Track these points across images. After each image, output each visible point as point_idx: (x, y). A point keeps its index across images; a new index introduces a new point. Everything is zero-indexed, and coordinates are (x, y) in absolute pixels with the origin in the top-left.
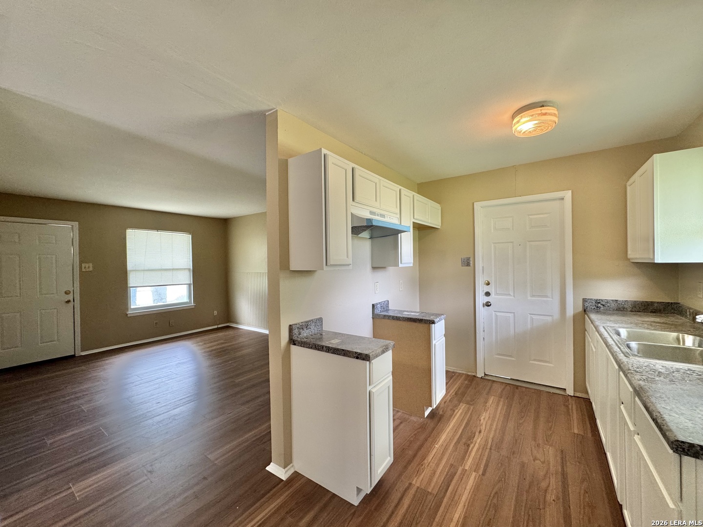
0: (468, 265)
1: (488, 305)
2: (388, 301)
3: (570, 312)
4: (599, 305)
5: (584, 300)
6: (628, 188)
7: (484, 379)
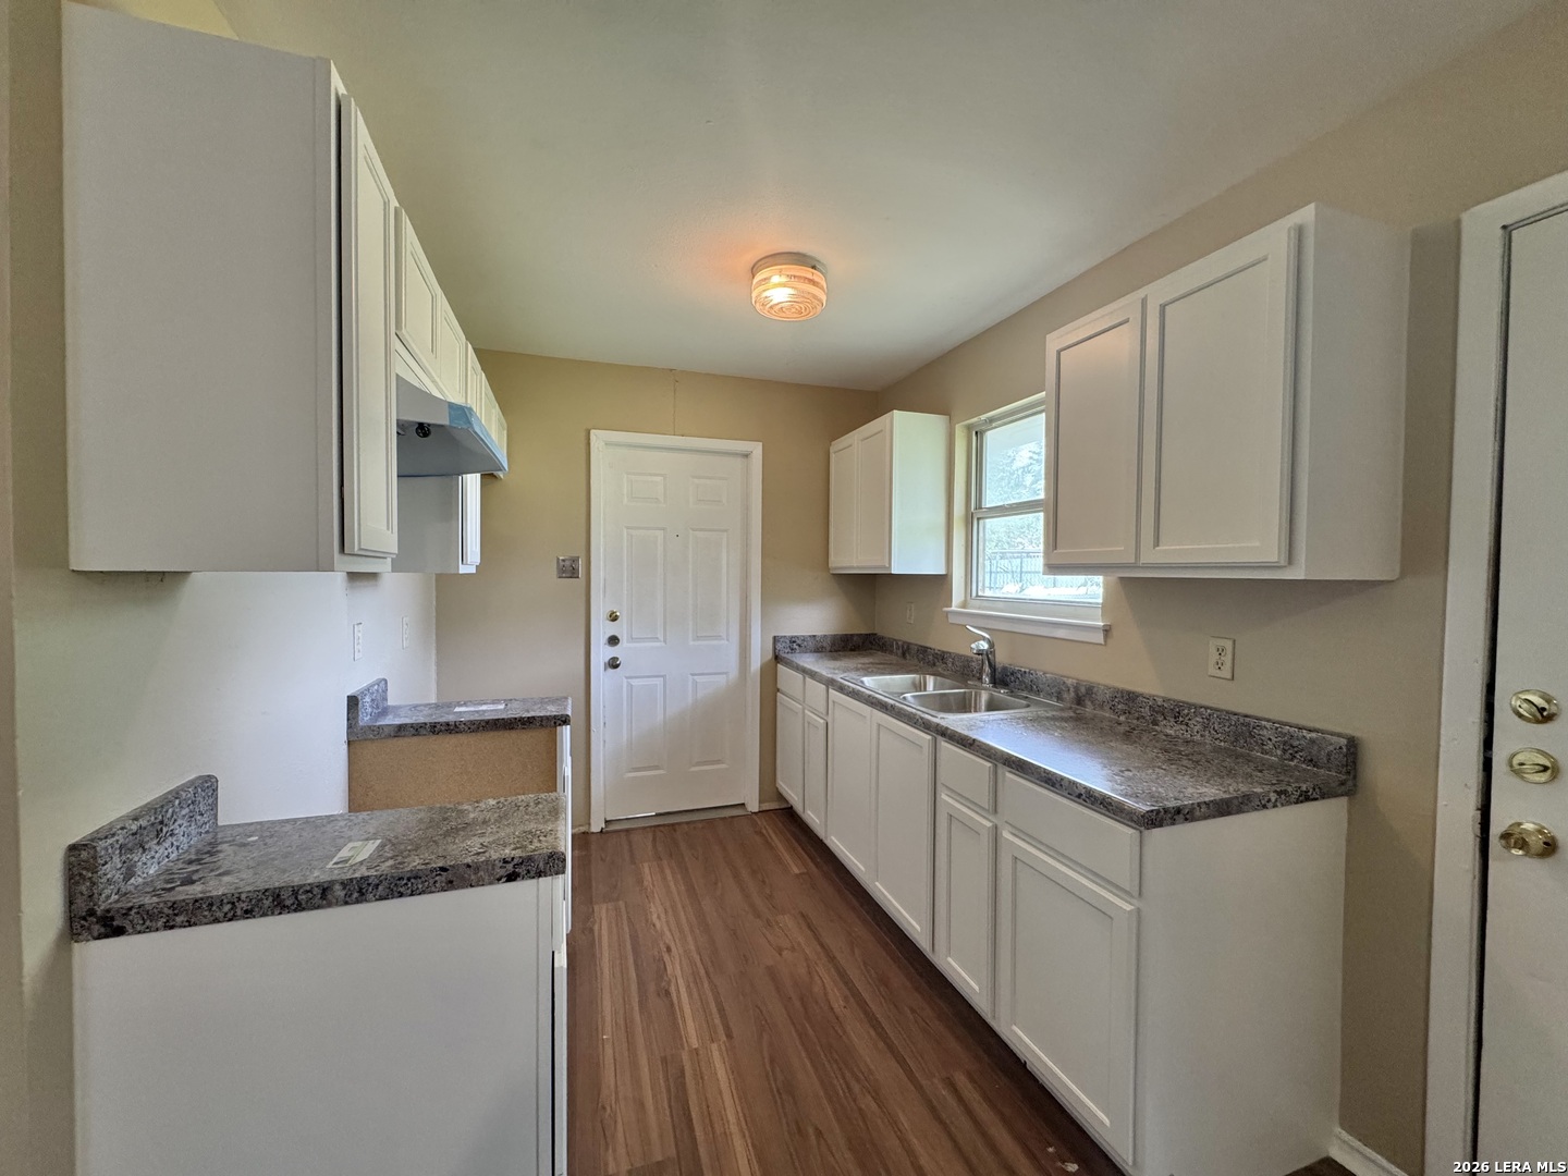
0: (573, 574)
1: (614, 664)
2: (386, 681)
3: (756, 662)
4: (795, 646)
5: (776, 639)
6: (833, 456)
7: (607, 832)
